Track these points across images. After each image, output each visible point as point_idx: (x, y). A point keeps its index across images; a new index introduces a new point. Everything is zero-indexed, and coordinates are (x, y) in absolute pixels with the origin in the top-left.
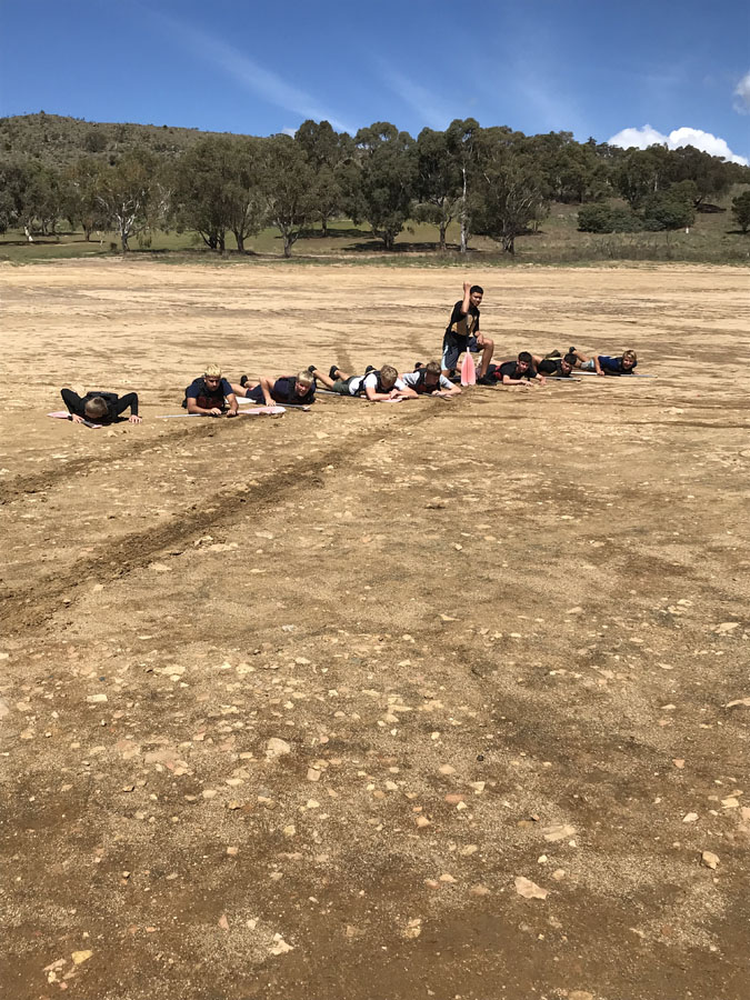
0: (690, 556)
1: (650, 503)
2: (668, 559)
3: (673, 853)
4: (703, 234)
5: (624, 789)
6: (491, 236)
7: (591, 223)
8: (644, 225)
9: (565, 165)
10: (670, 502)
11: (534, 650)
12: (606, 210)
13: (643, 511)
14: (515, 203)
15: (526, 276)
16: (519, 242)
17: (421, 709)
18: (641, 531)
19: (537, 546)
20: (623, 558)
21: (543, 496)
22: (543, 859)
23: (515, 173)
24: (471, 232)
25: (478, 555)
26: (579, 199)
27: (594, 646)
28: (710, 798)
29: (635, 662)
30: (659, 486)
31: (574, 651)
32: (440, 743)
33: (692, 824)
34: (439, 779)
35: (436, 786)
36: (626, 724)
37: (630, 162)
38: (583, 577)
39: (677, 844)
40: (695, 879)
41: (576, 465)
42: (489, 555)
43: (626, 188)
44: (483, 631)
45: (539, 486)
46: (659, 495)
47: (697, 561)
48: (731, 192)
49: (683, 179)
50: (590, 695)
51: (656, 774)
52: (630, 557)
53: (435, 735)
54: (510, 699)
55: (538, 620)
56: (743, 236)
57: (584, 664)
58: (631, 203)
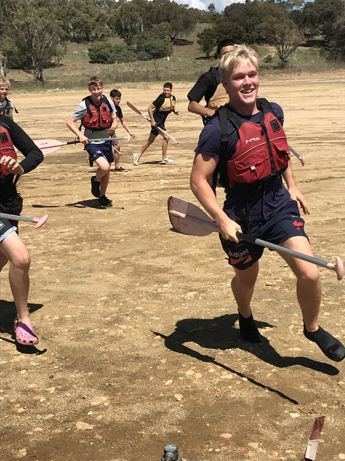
0: (170, 262)
1: (147, 236)
2: (157, 265)
3: (160, 399)
4: (180, 60)
5: (133, 377)
6: (24, 69)
7: (99, 56)
8: (137, 56)
9: (74, 15)
10: (159, 234)
11: (79, 322)
12: (109, 46)
13: (143, 241)
14: (39, 44)
15: (54, 98)
16: (46, 73)
17: (12, 361)
18: (141, 252)
19: (78, 268)
20: (131, 268)
21: (80, 240)
22: (91, 413)
23: (36, 22)
24: (8, 67)
25: (40, 278)
26: (87, 39)
27: (115, 315)
28: (179, 373)
29: (139, 318)
30: (153, 227)
31: (103, 319)
32: (27, 374)
33: (170, 385)
34: (28, 391)
35: (27, 394)
36: (134, 348)
37: (121, 10)
38: (107, 281)
39: (161, 395)
40: (171, 407)
41: (100, 220)
42: (46, 278)
43: (121, 31)
44: (47, 317)
45: (76, 235)
46: (152, 232)
47: (175, 264)
48: (196, 30)
49: (160, 22)
50: (113, 339)
51: (151, 368)
52: (135, 267)
53: (23, 372)
54: (67, 348)
55: (81, 307)
56: (207, 61)
57: (109, 324)
58: (126, 41)
